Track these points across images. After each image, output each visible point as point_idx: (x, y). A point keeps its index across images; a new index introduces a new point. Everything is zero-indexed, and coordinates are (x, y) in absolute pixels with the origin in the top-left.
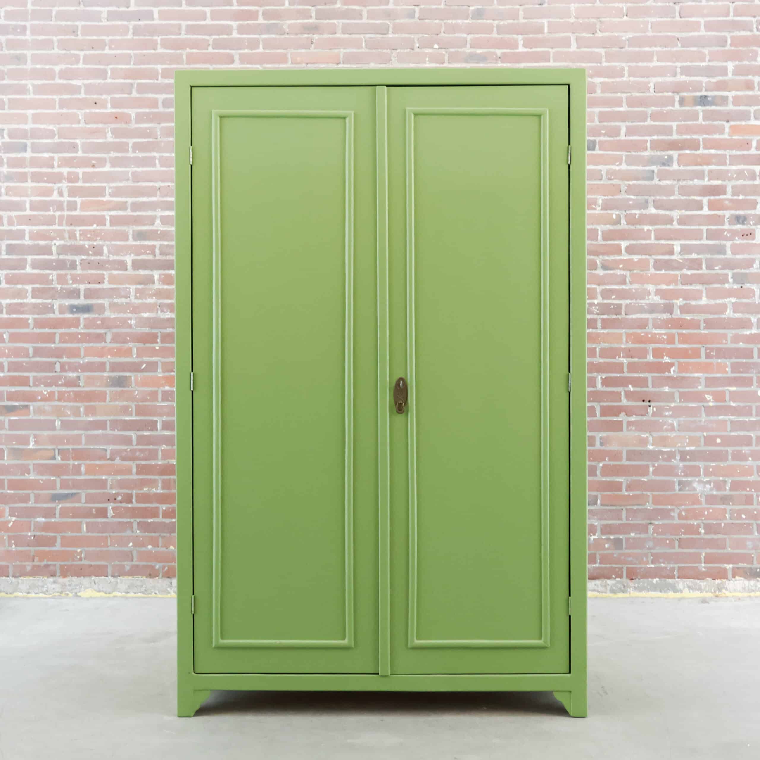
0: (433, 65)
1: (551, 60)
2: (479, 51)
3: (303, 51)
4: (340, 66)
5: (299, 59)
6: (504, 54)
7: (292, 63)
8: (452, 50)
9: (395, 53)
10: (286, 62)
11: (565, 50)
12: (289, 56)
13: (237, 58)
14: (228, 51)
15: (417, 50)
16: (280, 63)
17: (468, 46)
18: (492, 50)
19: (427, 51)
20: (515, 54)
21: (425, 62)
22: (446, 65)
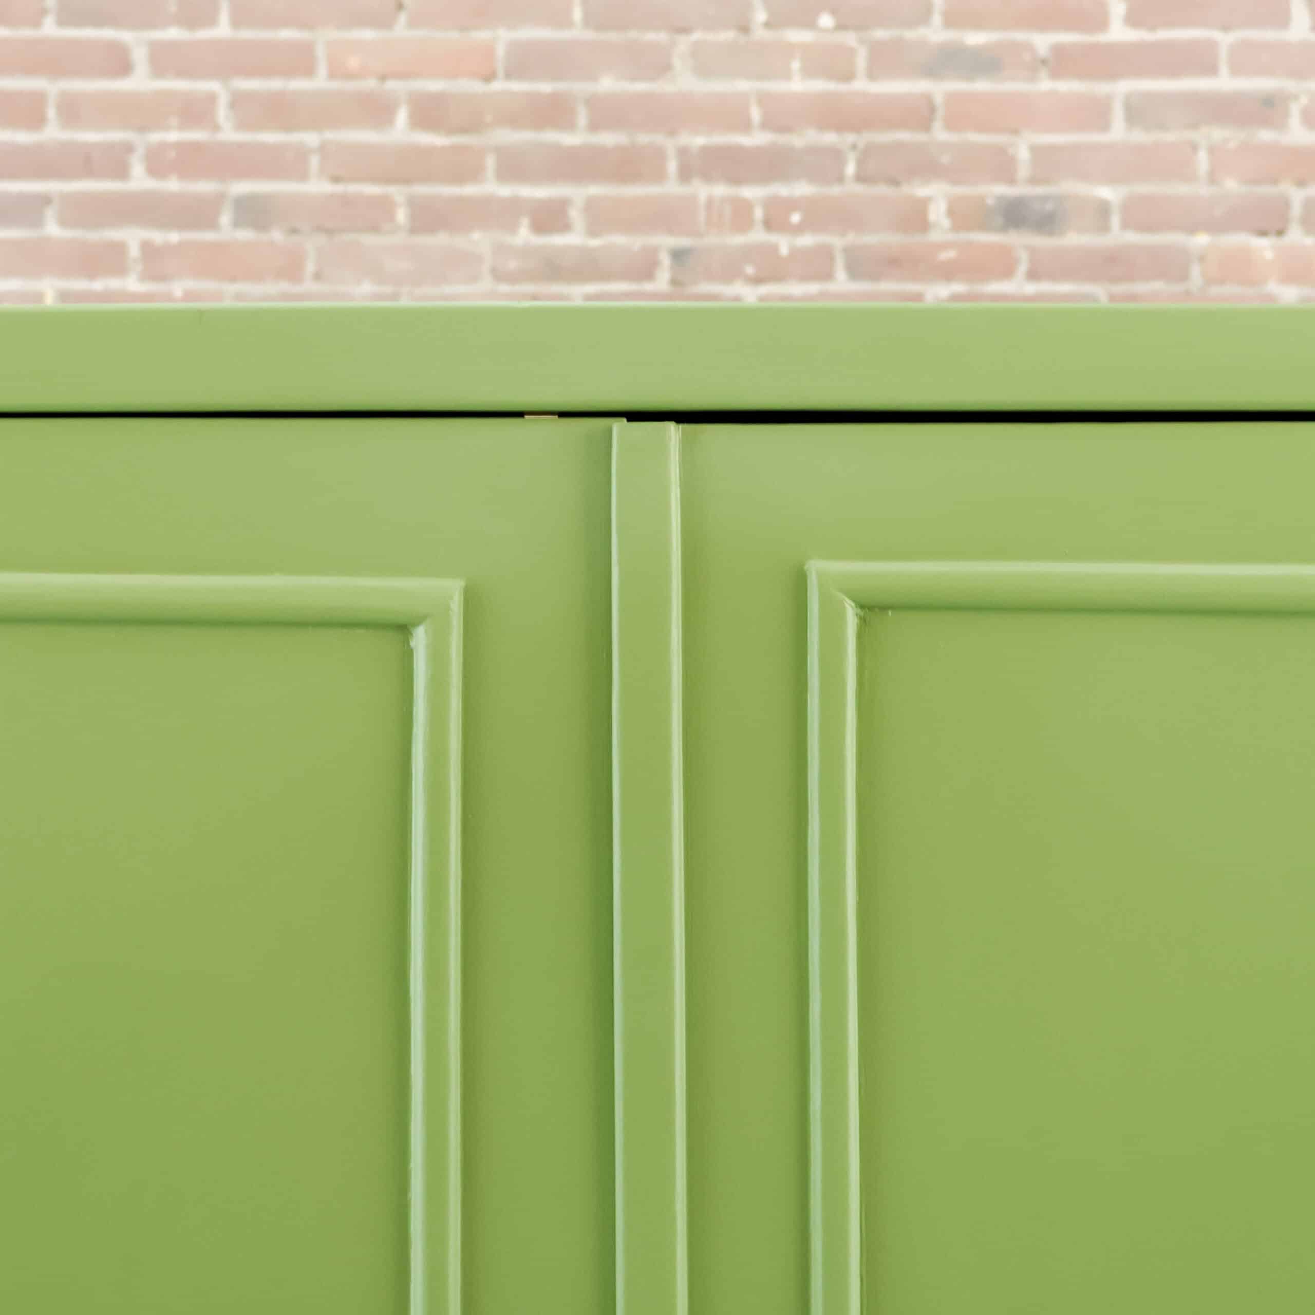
0: (819, 85)
1: (1224, 69)
2: (975, 38)
3: (368, 34)
4: (498, 86)
5: (353, 62)
6: (1059, 51)
7: (332, 75)
8: (880, 34)
9: (684, 43)
10: (309, 71)
11: (1269, 35)
12: (321, 52)
13: (140, 56)
14: (108, 33)
15: (760, 33)
16: (289, 72)
17: (937, 19)
18: (1019, 36)
19: (797, 36)
20: (1095, 48)
21: (787, 76)
22: (861, 85)
